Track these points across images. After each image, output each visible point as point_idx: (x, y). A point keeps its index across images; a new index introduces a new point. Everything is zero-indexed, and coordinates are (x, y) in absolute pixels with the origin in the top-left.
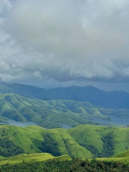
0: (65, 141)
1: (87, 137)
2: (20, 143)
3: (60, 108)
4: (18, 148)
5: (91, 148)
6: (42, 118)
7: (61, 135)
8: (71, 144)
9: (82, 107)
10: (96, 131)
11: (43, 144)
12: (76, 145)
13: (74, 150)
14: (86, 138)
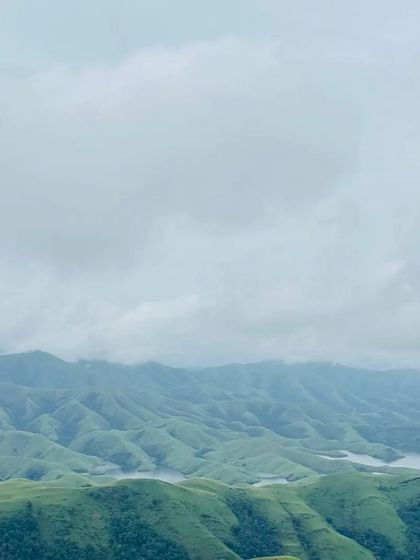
0: (297, 523)
1: (357, 508)
2: (171, 529)
3: (243, 425)
4: (169, 544)
5: (372, 542)
6: (197, 455)
7: (284, 505)
8: (315, 532)
9: (306, 420)
10: (381, 489)
11: (236, 531)
12: (328, 532)
13: (325, 549)
14: (354, 512)
